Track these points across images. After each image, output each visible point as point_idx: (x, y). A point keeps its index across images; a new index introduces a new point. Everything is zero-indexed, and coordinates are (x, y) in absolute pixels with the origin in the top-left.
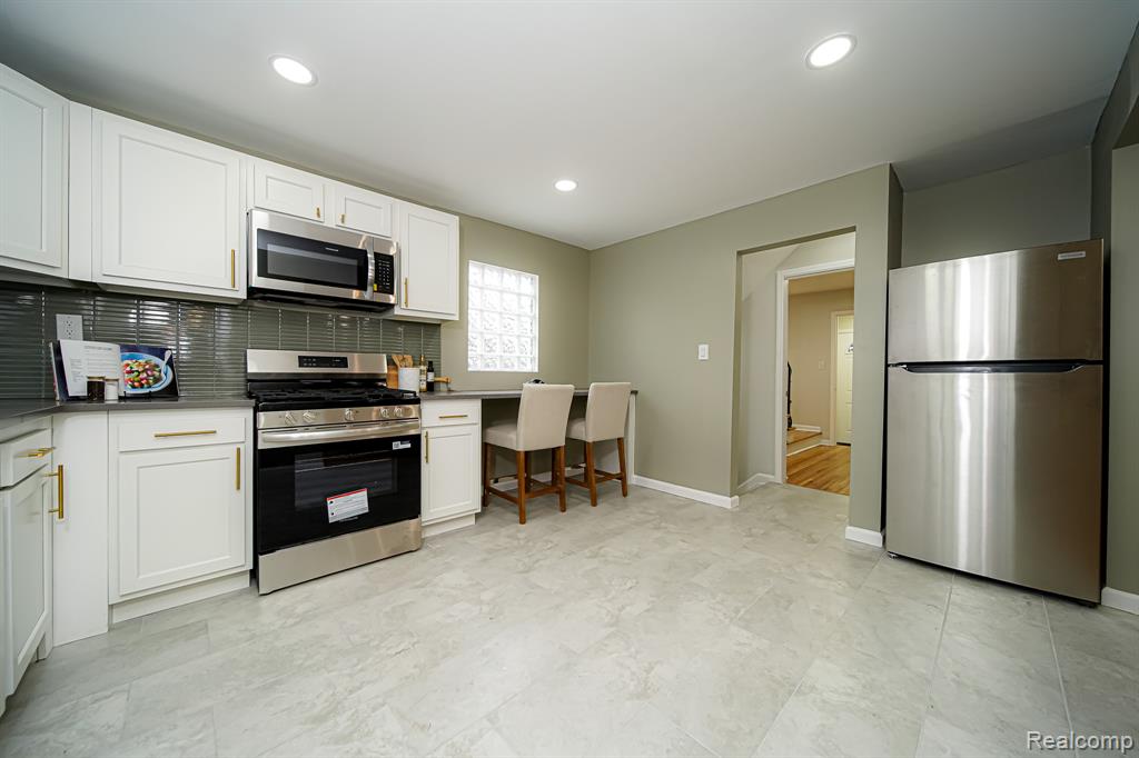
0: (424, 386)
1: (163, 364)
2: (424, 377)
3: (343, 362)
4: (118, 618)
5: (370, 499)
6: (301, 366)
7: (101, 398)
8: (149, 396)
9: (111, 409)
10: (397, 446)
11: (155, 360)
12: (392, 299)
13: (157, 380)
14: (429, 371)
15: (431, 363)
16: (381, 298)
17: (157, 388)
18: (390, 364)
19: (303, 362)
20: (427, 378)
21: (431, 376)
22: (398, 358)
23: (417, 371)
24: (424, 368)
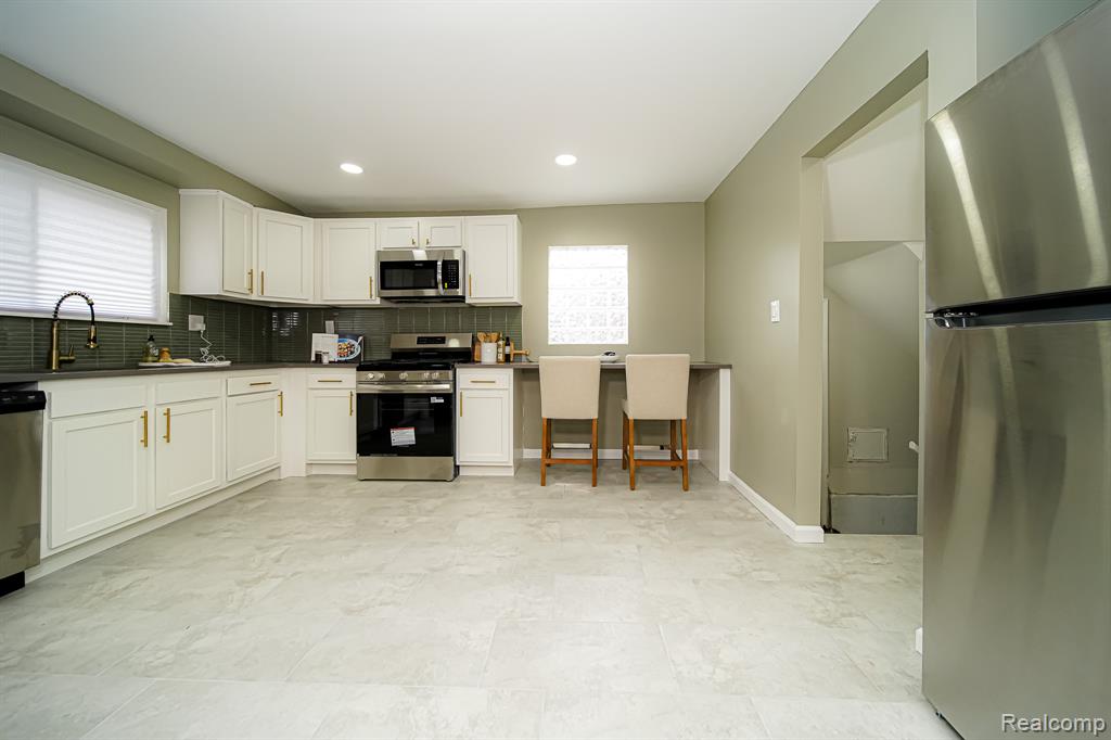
0: (501, 357)
1: (356, 344)
2: (501, 350)
3: (442, 340)
4: (314, 471)
5: (417, 436)
6: (418, 343)
7: (321, 362)
8: (346, 362)
9: (326, 366)
10: (434, 400)
11: (353, 342)
12: (459, 292)
13: (352, 353)
14: (506, 345)
15: (508, 339)
16: (451, 292)
17: (351, 357)
18: (475, 341)
19: (420, 341)
20: (504, 350)
21: (508, 350)
22: (481, 336)
23: (494, 345)
24: (501, 342)
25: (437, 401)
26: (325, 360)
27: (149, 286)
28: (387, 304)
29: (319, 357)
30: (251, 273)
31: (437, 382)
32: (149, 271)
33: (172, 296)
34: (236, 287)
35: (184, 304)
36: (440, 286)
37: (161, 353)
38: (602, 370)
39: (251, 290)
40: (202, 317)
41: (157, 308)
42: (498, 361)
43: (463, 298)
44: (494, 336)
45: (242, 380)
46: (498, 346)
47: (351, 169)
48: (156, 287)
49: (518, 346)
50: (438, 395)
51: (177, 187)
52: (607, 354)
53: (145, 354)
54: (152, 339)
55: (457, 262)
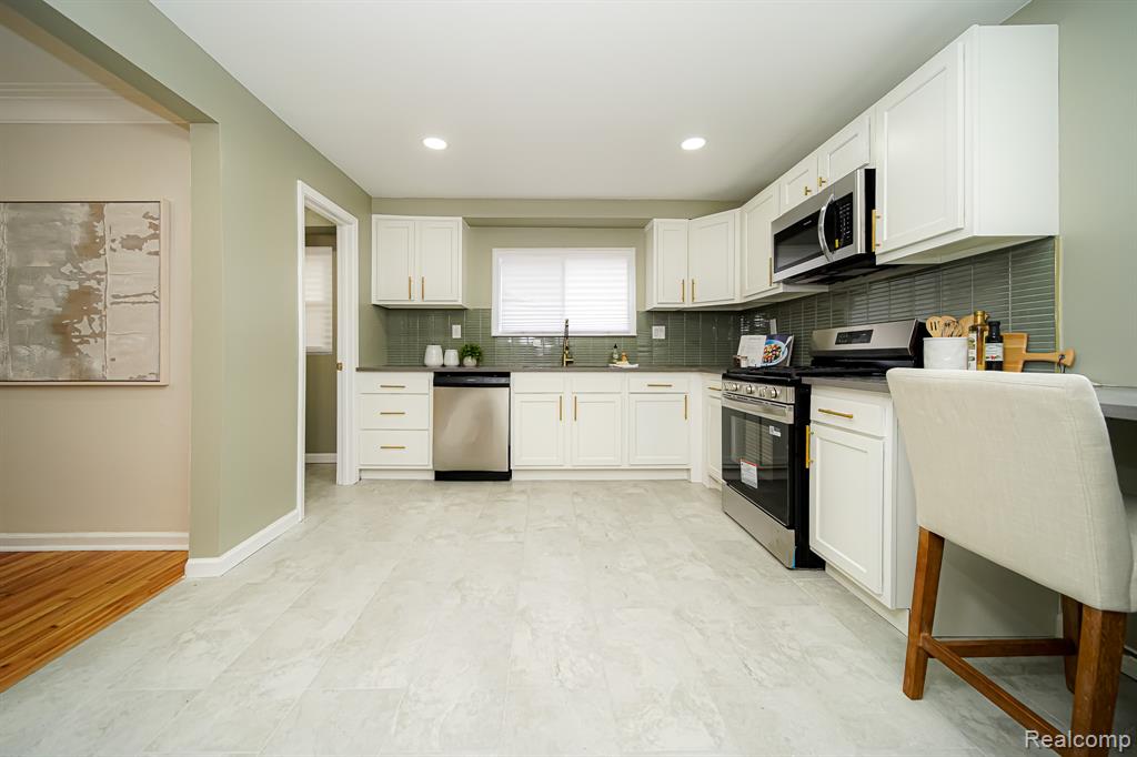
1: (783, 346)
3: (868, 336)
6: (837, 342)
11: (780, 344)
12: (854, 249)
13: (776, 357)
15: (996, 326)
19: (841, 339)
20: (979, 353)
24: (973, 335)
26: (744, 366)
27: (624, 308)
29: (738, 361)
30: (683, 284)
32: (625, 297)
33: (639, 312)
35: (651, 317)
39: (684, 300)
40: (663, 327)
41: (628, 324)
43: (868, 259)
44: (968, 322)
46: (969, 343)
47: (693, 144)
48: (629, 308)
49: (1042, 340)
53: (612, 358)
54: (615, 347)
55: (849, 199)
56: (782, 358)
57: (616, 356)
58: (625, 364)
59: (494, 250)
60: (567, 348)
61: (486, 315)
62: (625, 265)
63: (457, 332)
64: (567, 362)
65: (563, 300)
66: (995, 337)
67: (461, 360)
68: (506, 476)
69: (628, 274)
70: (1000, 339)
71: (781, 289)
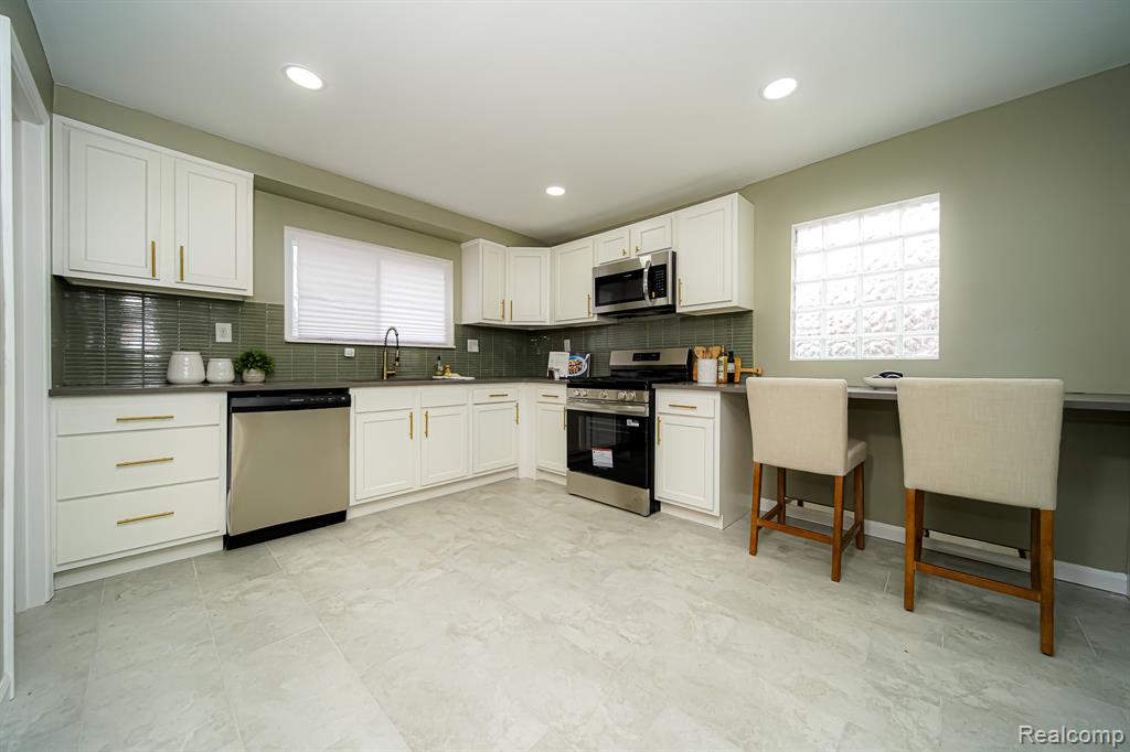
0: (722, 377)
1: (584, 361)
2: (722, 368)
3: (657, 357)
4: (542, 476)
5: (614, 459)
6: (634, 360)
7: (551, 378)
9: (557, 382)
10: (630, 423)
11: (581, 359)
12: (668, 301)
13: (579, 370)
14: (729, 361)
15: (731, 354)
16: (659, 302)
18: (692, 357)
19: (636, 357)
20: (725, 368)
21: (731, 367)
22: (698, 350)
23: (714, 361)
24: (722, 359)
25: (633, 424)
26: (557, 376)
27: (442, 320)
28: (604, 321)
29: (551, 373)
30: (503, 303)
31: (632, 403)
32: (443, 309)
33: (456, 326)
34: (493, 317)
35: (466, 331)
36: (647, 297)
37: (445, 368)
38: (850, 399)
39: (503, 317)
40: (477, 341)
41: (447, 336)
42: (718, 382)
43: (671, 308)
44: (716, 350)
45: (484, 391)
46: (719, 363)
47: (556, 191)
48: (446, 320)
49: (747, 362)
50: (634, 418)
51: (460, 243)
52: (883, 375)
53: (436, 369)
54: (439, 359)
55: (664, 267)
56: (584, 370)
57: (441, 368)
58: (450, 375)
59: (286, 227)
60: (397, 360)
61: (276, 314)
62: (442, 277)
63: (224, 332)
64: (388, 375)
65: (379, 305)
66: (731, 360)
67: (238, 373)
68: (340, 517)
69: (446, 286)
70: (733, 361)
71: (595, 319)
